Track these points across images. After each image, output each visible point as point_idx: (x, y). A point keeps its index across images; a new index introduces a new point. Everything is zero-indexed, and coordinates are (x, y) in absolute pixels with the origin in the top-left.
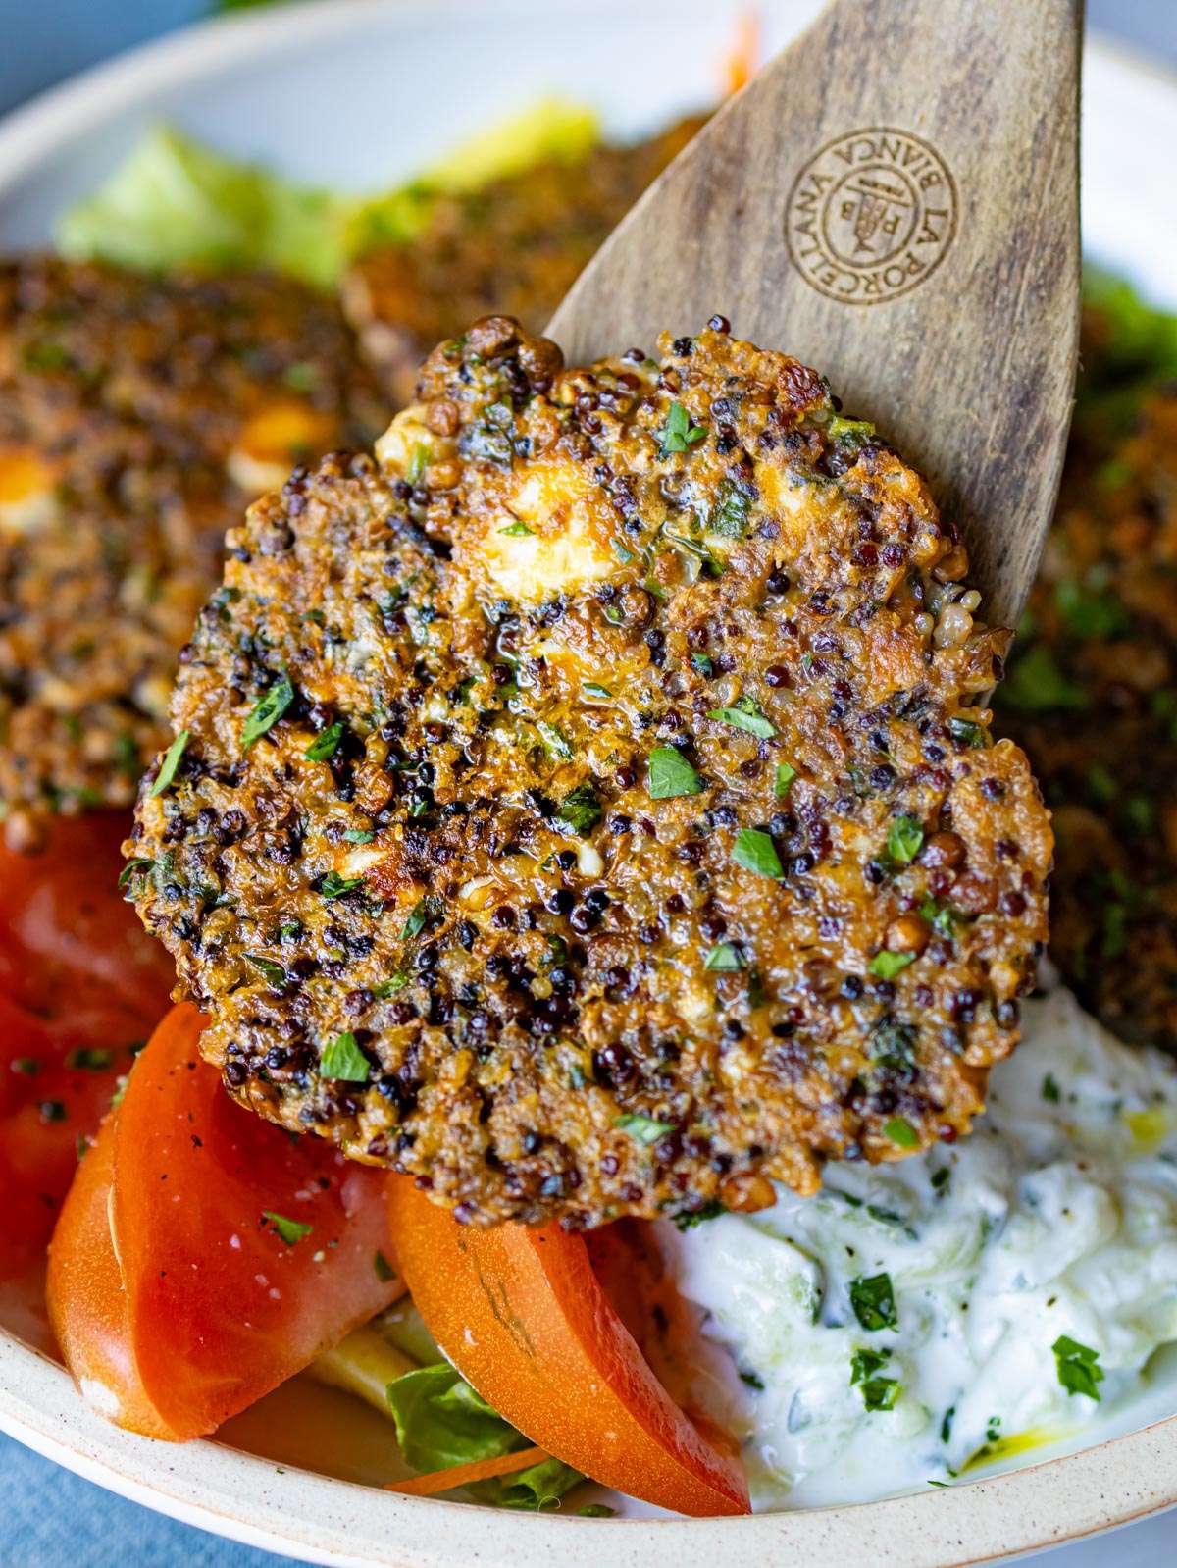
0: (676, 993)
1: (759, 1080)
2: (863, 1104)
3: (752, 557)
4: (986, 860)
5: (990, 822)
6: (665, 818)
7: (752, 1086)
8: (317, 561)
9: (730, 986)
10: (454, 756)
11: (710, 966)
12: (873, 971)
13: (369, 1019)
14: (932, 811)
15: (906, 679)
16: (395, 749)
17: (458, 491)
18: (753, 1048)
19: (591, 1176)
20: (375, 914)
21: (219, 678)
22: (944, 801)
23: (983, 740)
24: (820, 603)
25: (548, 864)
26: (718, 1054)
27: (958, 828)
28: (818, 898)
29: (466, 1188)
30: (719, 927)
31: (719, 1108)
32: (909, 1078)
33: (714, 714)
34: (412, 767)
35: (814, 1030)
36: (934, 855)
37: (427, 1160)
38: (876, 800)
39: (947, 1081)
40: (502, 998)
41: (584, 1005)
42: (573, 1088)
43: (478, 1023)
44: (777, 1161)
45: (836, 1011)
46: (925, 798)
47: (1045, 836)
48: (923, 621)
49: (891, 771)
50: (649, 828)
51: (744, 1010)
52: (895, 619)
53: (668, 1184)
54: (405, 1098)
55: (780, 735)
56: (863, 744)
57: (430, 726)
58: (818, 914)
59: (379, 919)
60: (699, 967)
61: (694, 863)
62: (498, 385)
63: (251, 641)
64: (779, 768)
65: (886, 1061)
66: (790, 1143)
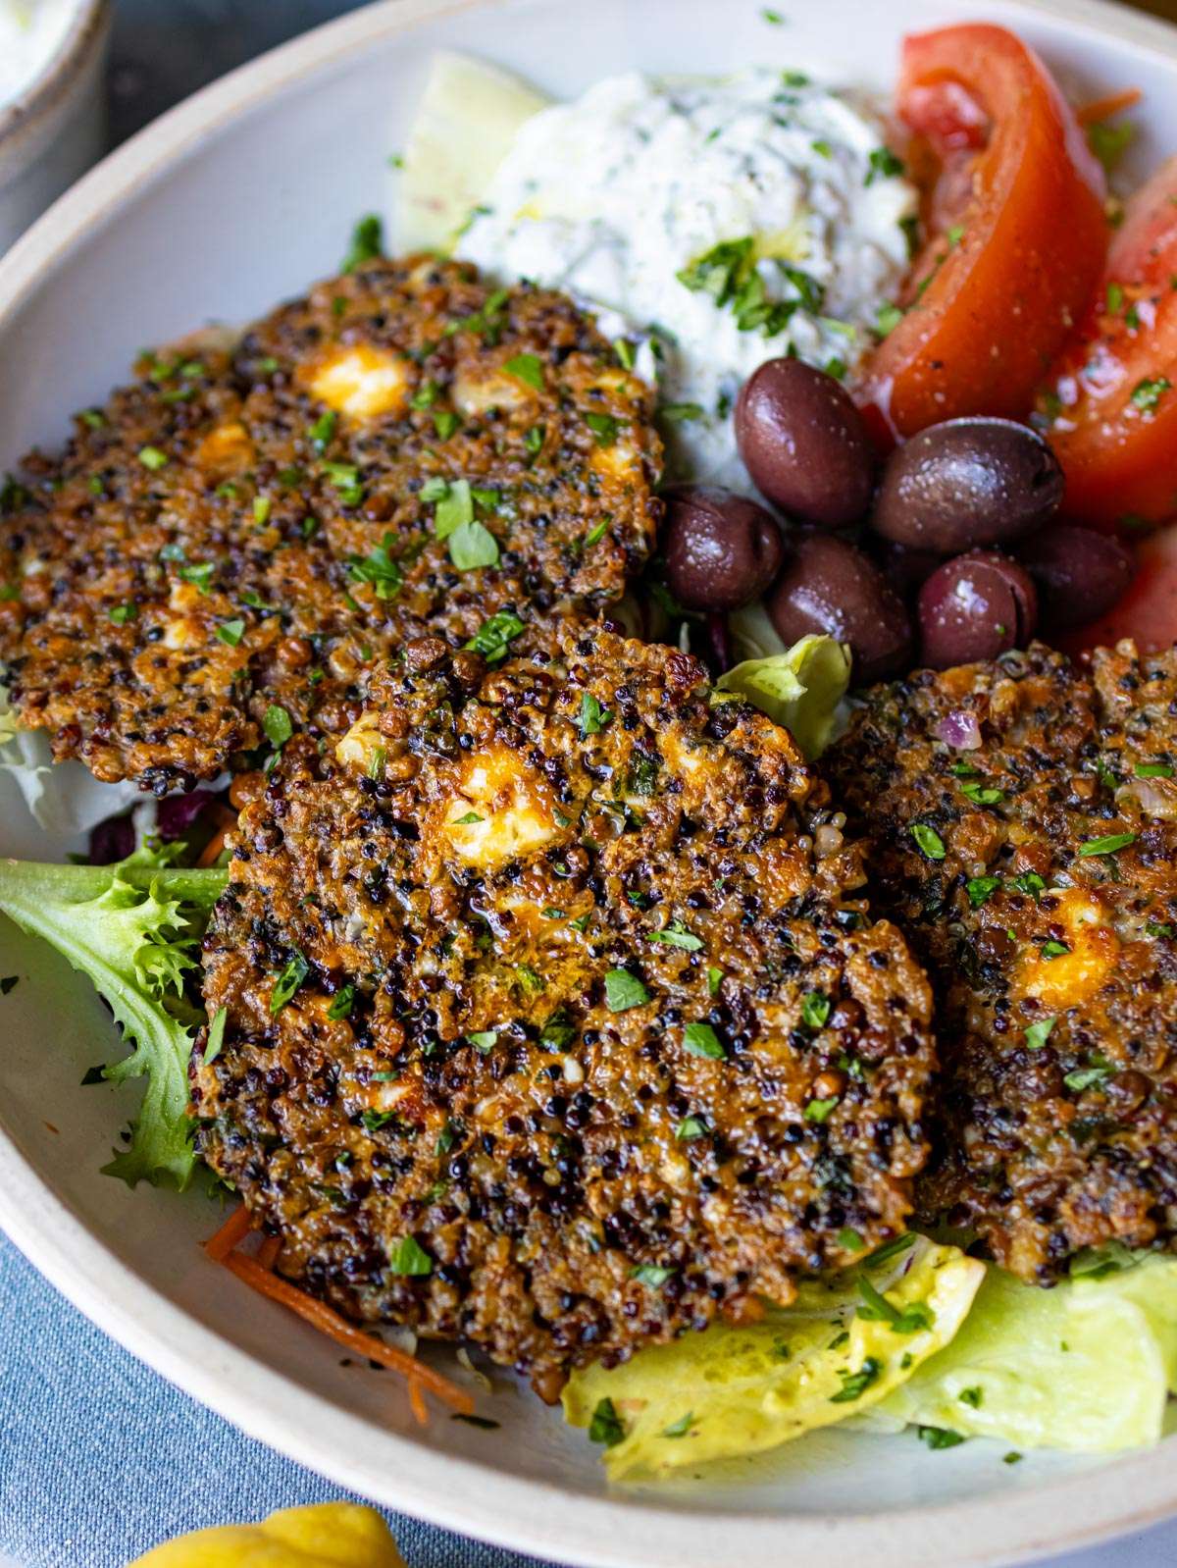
0: (658, 1163)
1: (733, 1219)
2: (817, 1223)
3: (665, 810)
4: (881, 1015)
5: (880, 986)
6: (626, 1026)
7: (729, 1226)
8: (305, 852)
9: (699, 1149)
10: (449, 1001)
11: (681, 1136)
12: (807, 1118)
13: (422, 1222)
14: (834, 985)
15: (797, 887)
16: (398, 1001)
17: (416, 782)
18: (726, 1196)
19: (617, 1320)
20: (411, 1138)
21: (241, 958)
22: (842, 975)
23: (865, 923)
24: (723, 839)
25: (539, 1078)
26: (699, 1205)
27: (856, 994)
28: (756, 1067)
29: (523, 1346)
30: (682, 1106)
31: (707, 1248)
32: (849, 1196)
33: (652, 936)
34: (417, 1014)
35: (769, 1173)
36: (840, 1019)
37: (487, 1329)
38: (789, 983)
39: (879, 1193)
40: (525, 1190)
41: (588, 1185)
42: (592, 1253)
43: (510, 1213)
44: (760, 1281)
45: (784, 1155)
46: (826, 975)
47: (923, 988)
48: (804, 842)
49: (797, 960)
50: (614, 1036)
51: (713, 1167)
52: (783, 843)
53: (678, 1316)
54: (462, 1281)
55: (707, 945)
56: (771, 942)
57: (425, 977)
58: (758, 1080)
59: (415, 1141)
60: (672, 1141)
61: (655, 1059)
62: (438, 692)
63: (262, 924)
64: (711, 973)
65: (829, 1186)
66: (767, 1264)
